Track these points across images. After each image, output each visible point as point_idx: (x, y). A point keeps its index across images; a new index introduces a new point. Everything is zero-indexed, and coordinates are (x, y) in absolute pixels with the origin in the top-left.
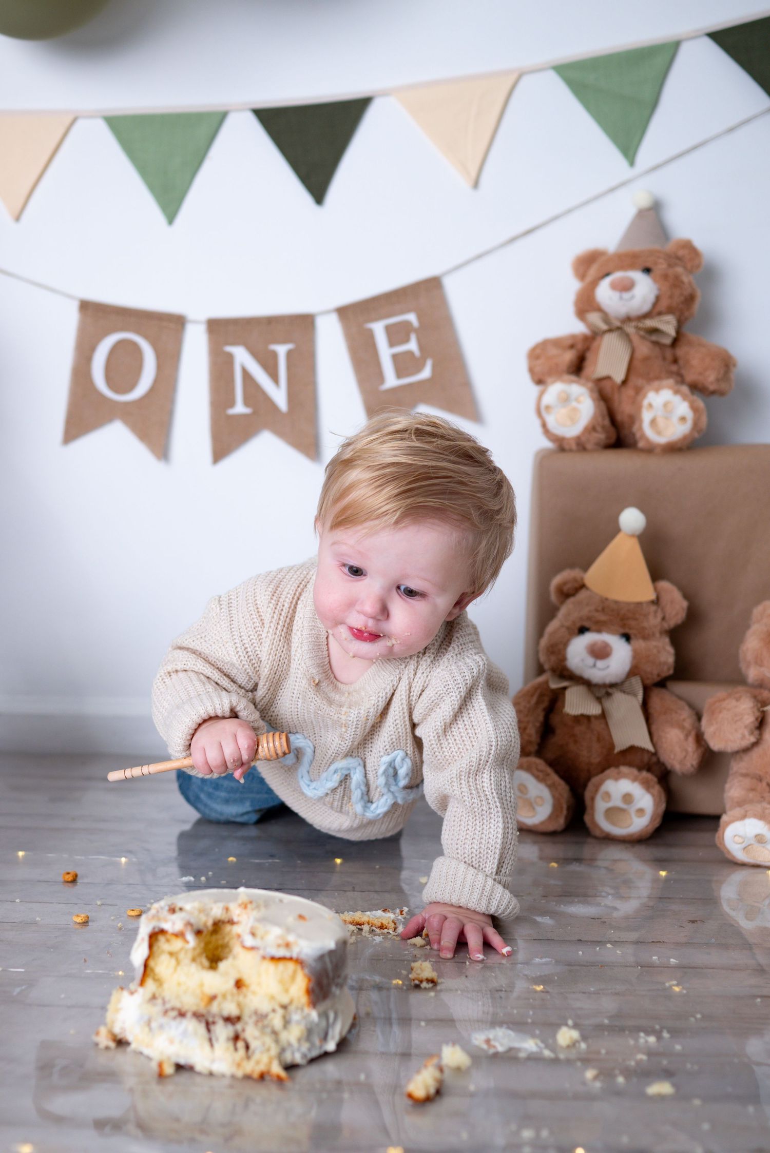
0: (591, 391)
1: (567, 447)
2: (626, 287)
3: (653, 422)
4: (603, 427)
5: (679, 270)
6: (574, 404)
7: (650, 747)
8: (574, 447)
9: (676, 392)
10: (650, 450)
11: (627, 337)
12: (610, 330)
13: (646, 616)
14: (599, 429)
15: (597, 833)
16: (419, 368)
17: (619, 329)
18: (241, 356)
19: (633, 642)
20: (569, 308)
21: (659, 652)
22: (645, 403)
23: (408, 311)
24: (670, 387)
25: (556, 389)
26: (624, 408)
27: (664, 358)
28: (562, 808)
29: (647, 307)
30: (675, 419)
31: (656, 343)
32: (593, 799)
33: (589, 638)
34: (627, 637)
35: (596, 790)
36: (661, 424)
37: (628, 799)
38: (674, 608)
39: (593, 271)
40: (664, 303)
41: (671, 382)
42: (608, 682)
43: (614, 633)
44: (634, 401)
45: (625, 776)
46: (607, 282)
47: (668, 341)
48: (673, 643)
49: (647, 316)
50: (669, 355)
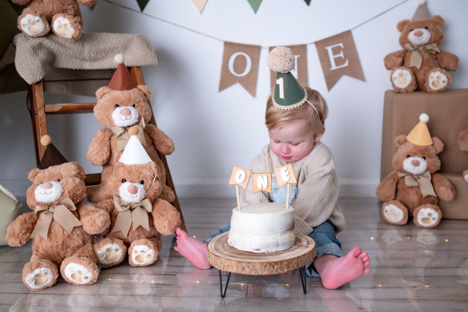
0: (410, 72)
1: (401, 91)
2: (420, 35)
3: (433, 83)
5: (438, 27)
6: (405, 77)
7: (435, 195)
8: (404, 91)
9: (441, 72)
10: (431, 92)
11: (420, 52)
12: (415, 50)
13: (430, 150)
14: (413, 85)
15: (419, 226)
16: (344, 63)
17: (417, 49)
19: (427, 159)
20: (397, 42)
21: (436, 162)
22: (430, 76)
23: (340, 42)
24: (439, 71)
25: (398, 72)
26: (421, 77)
27: (433, 59)
28: (406, 216)
29: (427, 41)
30: (441, 81)
31: (430, 54)
32: (417, 215)
33: (411, 159)
34: (424, 158)
35: (418, 212)
36: (436, 83)
37: (430, 215)
38: (439, 147)
39: (405, 28)
40: (433, 39)
41: (439, 68)
42: (419, 174)
43: (420, 157)
44: (425, 75)
45: (428, 207)
46: (412, 33)
47: (434, 53)
48: (440, 159)
49: (427, 44)
50: (435, 58)
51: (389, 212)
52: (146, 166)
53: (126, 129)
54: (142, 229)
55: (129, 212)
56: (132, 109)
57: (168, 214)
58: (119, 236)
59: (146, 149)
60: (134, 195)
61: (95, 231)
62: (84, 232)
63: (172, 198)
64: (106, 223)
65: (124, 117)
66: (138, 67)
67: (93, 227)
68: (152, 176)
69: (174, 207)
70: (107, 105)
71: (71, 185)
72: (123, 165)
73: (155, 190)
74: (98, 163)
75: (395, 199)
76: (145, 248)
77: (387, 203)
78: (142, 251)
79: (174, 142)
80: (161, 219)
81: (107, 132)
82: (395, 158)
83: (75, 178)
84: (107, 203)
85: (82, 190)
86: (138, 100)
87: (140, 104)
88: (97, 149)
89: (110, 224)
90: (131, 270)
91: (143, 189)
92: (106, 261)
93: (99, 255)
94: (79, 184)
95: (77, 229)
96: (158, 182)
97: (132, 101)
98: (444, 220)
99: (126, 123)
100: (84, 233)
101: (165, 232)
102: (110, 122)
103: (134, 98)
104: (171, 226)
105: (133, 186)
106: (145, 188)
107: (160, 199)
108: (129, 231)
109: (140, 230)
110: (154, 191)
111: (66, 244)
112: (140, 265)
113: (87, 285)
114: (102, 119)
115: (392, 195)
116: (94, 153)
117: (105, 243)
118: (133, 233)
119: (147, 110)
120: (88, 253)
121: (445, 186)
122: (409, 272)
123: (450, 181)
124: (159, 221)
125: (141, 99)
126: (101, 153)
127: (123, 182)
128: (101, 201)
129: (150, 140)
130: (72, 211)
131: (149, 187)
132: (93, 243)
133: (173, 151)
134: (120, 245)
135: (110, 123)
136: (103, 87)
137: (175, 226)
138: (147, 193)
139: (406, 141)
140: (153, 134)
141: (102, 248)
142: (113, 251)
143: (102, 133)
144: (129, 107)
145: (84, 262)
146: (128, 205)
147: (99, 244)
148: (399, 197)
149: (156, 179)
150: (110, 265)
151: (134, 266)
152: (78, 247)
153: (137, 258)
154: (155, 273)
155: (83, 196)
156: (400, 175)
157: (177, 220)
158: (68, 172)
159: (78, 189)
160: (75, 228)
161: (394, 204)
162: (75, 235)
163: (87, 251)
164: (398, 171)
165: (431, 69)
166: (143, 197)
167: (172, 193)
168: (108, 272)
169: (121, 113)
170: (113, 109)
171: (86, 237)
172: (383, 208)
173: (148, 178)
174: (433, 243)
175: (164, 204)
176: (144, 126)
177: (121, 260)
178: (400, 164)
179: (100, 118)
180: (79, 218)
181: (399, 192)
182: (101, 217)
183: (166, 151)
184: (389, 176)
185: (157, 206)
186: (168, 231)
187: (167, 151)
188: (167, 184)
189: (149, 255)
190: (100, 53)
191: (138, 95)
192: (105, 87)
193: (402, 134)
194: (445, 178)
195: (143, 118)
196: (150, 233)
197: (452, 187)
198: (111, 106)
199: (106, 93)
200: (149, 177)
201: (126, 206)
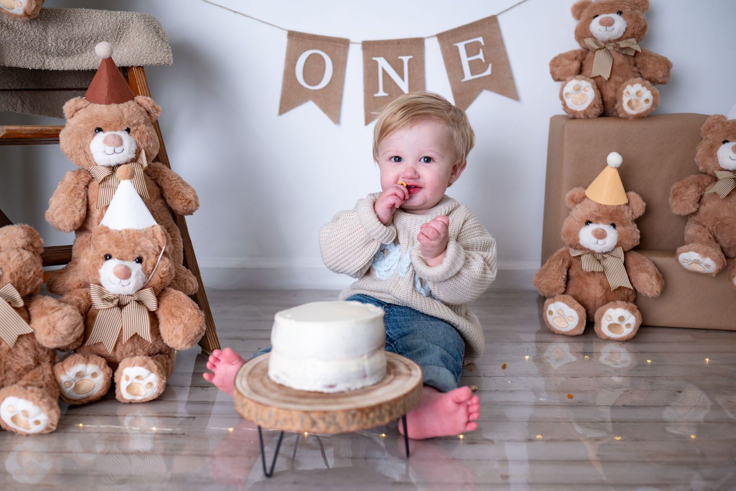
0: (593, 85)
1: (577, 117)
2: (609, 23)
3: (629, 103)
4: (599, 105)
5: (638, 11)
6: (583, 92)
7: (631, 287)
8: (582, 116)
9: (643, 85)
10: (627, 118)
11: (608, 51)
12: (600, 49)
13: (623, 212)
14: (597, 106)
15: (603, 337)
16: (485, 70)
17: (604, 47)
18: (382, 63)
19: (618, 228)
20: (572, 36)
21: (632, 233)
22: (625, 91)
23: (479, 36)
24: (640, 83)
25: (572, 84)
26: (609, 94)
27: (630, 64)
28: (583, 322)
29: (620, 35)
30: (642, 100)
31: (626, 55)
32: (600, 319)
33: (592, 227)
34: (614, 226)
35: (602, 314)
36: (634, 103)
37: (621, 319)
38: (639, 206)
39: (585, 13)
40: (630, 32)
41: (640, 79)
42: (604, 252)
43: (606, 224)
44: (616, 90)
45: (620, 307)
46: (597, 19)
47: (632, 54)
48: (638, 227)
49: (619, 39)
50: (632, 62)
51: (555, 314)
52: (146, 232)
53: (113, 169)
54: (140, 340)
55: (117, 310)
56: (124, 135)
57: (183, 315)
58: (100, 350)
59: (148, 204)
60: (125, 282)
61: (55, 342)
62: (37, 344)
63: (193, 286)
64: (74, 329)
65: (110, 150)
66: (140, 68)
67: (52, 335)
68: (157, 249)
69: (194, 303)
70: (81, 128)
71: (15, 263)
72: (107, 231)
73: (162, 274)
74: (65, 227)
75: (564, 293)
76: (142, 371)
77: (552, 299)
78: (138, 377)
79: (198, 194)
80: (171, 322)
81: (82, 175)
82: (566, 225)
83: (22, 251)
84: (81, 295)
85: (34, 273)
86: (135, 122)
87: (139, 128)
88: (64, 204)
89: (82, 330)
90: (120, 410)
91: (141, 272)
92: (77, 393)
93: (63, 383)
94: (29, 262)
95: (24, 338)
96: (167, 260)
97: (125, 123)
98: (644, 327)
99: (114, 160)
100: (37, 346)
101: (178, 345)
102: (87, 157)
103: (128, 118)
104: (188, 335)
105: (123, 265)
106: (144, 269)
107: (171, 288)
108: (117, 343)
109: (136, 340)
110: (159, 276)
111: (5, 365)
112: (134, 400)
113: (40, 435)
114: (73, 152)
115: (560, 287)
116: (59, 209)
117: (73, 363)
118: (124, 346)
119: (151, 138)
120: (43, 380)
121: (647, 272)
122: (587, 414)
123: (656, 265)
124: (169, 325)
125: (141, 119)
126: (70, 209)
127: (106, 259)
128: (70, 291)
129: (156, 189)
130: (16, 309)
131: (151, 268)
132: (53, 363)
133: (196, 209)
134: (100, 367)
135: (87, 160)
136: (75, 98)
137: (195, 334)
138: (148, 278)
139: (585, 197)
140: (162, 180)
141: (69, 370)
142: (88, 377)
143: (73, 177)
144: (119, 133)
145: (33, 396)
146: (115, 299)
147: (62, 365)
148: (571, 290)
149: (163, 255)
150: (84, 400)
151: (125, 401)
152: (27, 369)
153: (129, 388)
154: (162, 415)
155: (38, 283)
156: (574, 253)
157: (198, 324)
158: (10, 242)
159: (27, 270)
160: (20, 337)
161: (564, 301)
162: (22, 349)
163: (42, 376)
164: (571, 246)
165: (626, 79)
166: (141, 285)
167: (193, 279)
168: (80, 413)
169: (105, 141)
170: (92, 135)
171: (41, 352)
172: (544, 308)
173: (149, 252)
174: (625, 365)
175: (178, 298)
176: (145, 164)
177: (102, 391)
178: (574, 235)
179: (70, 150)
180: (29, 320)
181: (571, 282)
182: (66, 318)
183: (183, 209)
184: (556, 254)
185: (166, 301)
186: (183, 343)
187: (185, 208)
188: (186, 264)
189: (150, 384)
190: (75, 42)
191: (135, 112)
192: (79, 97)
193: (578, 186)
194: (648, 260)
195: (143, 152)
196: (154, 347)
197: (659, 273)
198: (89, 131)
199: (81, 108)
200: (151, 251)
201: (112, 301)
